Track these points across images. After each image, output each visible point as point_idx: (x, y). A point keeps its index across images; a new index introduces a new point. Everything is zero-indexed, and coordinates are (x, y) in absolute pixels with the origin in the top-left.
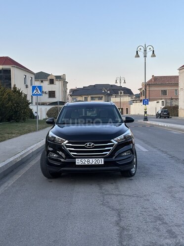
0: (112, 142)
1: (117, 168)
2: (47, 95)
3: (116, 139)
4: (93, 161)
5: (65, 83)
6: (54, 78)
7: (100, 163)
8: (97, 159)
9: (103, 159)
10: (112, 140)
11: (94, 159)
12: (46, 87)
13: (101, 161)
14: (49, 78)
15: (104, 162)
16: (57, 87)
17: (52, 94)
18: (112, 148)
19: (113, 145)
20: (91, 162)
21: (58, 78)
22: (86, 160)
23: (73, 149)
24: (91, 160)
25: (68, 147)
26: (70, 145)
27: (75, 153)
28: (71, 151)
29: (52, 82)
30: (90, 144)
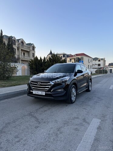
0: (50, 83)
1: (53, 98)
2: (98, 65)
3: (53, 81)
4: (40, 93)
5: (105, 61)
6: (100, 60)
7: (43, 94)
8: (42, 92)
9: (44, 92)
11: (40, 92)
12: (97, 62)
13: (44, 93)
14: (98, 59)
15: (45, 94)
17: (99, 65)
19: (51, 85)
20: (39, 93)
21: (102, 59)
22: (37, 91)
23: (33, 85)
24: (39, 92)
25: (31, 84)
26: (32, 83)
27: (34, 88)
28: (32, 86)
29: (99, 61)
30: (39, 83)
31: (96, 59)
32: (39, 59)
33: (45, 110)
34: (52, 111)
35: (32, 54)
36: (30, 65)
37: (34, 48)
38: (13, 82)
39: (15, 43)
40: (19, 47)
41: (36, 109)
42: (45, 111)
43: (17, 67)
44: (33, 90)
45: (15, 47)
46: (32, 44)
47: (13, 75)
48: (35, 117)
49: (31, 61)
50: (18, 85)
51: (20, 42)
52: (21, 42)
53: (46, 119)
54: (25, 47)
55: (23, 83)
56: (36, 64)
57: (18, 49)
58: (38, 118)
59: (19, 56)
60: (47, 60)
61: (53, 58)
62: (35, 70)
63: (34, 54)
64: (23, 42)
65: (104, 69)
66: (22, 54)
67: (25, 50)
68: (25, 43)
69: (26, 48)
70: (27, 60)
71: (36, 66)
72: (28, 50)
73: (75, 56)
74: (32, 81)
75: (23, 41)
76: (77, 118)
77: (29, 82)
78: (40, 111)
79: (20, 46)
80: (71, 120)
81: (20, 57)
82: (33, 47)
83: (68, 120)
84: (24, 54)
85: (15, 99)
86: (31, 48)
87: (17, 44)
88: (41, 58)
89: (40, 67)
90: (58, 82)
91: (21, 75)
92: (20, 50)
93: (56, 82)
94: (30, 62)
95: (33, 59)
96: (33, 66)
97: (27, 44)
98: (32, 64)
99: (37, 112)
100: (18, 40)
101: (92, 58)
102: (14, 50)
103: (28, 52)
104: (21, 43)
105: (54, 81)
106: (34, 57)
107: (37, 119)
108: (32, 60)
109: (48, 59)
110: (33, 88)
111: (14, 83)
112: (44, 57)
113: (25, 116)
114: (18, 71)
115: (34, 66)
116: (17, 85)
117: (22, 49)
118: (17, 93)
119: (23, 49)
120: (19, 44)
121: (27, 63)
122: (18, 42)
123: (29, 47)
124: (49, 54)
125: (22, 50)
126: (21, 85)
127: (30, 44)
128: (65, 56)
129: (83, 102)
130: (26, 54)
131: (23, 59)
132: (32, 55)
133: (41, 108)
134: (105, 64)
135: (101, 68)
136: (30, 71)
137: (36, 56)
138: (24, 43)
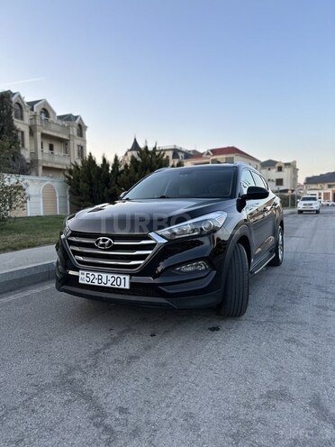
0: (150, 239)
2: (275, 184)
3: (160, 231)
4: (108, 280)
5: (295, 170)
6: (283, 166)
7: (122, 286)
8: (116, 276)
9: (127, 278)
10: (152, 234)
11: (110, 276)
12: (274, 174)
13: (124, 282)
14: (277, 165)
15: (131, 284)
16: (285, 175)
17: (279, 182)
18: (150, 252)
19: (155, 244)
20: (104, 280)
22: (96, 274)
23: (77, 249)
24: (104, 275)
25: (71, 243)
26: (74, 239)
27: (81, 258)
28: (75, 253)
29: (280, 169)
30: (104, 240)
31: (269, 164)
32: (99, 162)
33: (132, 352)
34: (162, 360)
35: (76, 148)
36: (69, 182)
37: (81, 129)
38: (11, 239)
39: (22, 111)
40: (36, 125)
41: (93, 348)
42: (132, 358)
43: (24, 187)
44: (77, 270)
45: (21, 125)
46: (76, 117)
47: (12, 214)
48: (88, 397)
49: (72, 168)
50: (29, 247)
51: (37, 108)
52: (40, 109)
53: (142, 410)
54: (53, 127)
55: (45, 239)
56: (90, 178)
57: (32, 133)
58: (102, 401)
59: (34, 154)
60: (126, 166)
61: (144, 160)
62: (88, 197)
63: (81, 149)
64: (46, 111)
65: (294, 193)
66: (46, 149)
67: (55, 134)
68: (54, 113)
69: (58, 129)
70: (60, 167)
71: (91, 184)
72: (65, 137)
73: (208, 154)
74: (74, 234)
75: (47, 108)
76: (283, 395)
77: (63, 236)
78: (112, 359)
79: (38, 123)
80: (258, 407)
81: (40, 158)
82: (80, 125)
83: (243, 411)
84: (51, 148)
85: (9, 303)
86: (74, 131)
87: (27, 115)
88: (104, 160)
89: (104, 189)
90: (183, 232)
91: (42, 214)
92: (39, 134)
93: (175, 234)
94: (70, 171)
95: (80, 163)
96: (81, 183)
97: (61, 118)
98: (77, 179)
99: (95, 365)
100: (32, 104)
101: (258, 161)
102: (19, 134)
103: (64, 142)
104: (41, 112)
105: (165, 231)
106: (82, 157)
107: (99, 408)
108: (76, 167)
109: (129, 163)
110: (79, 261)
111: (13, 240)
112: (116, 157)
113: (40, 389)
114: (29, 197)
115: (83, 186)
116: (24, 247)
117: (44, 132)
118: (21, 279)
119: (49, 133)
120: (35, 116)
121: (61, 177)
122: (32, 110)
123: (68, 127)
124: (129, 150)
125: (44, 136)
126: (39, 245)
127: (68, 118)
128: (180, 154)
129: (273, 308)
130: (58, 148)
131: (50, 165)
132: (76, 152)
133: (115, 341)
134: (295, 179)
135: (286, 191)
136: (71, 202)
137: (88, 154)
138: (51, 114)
